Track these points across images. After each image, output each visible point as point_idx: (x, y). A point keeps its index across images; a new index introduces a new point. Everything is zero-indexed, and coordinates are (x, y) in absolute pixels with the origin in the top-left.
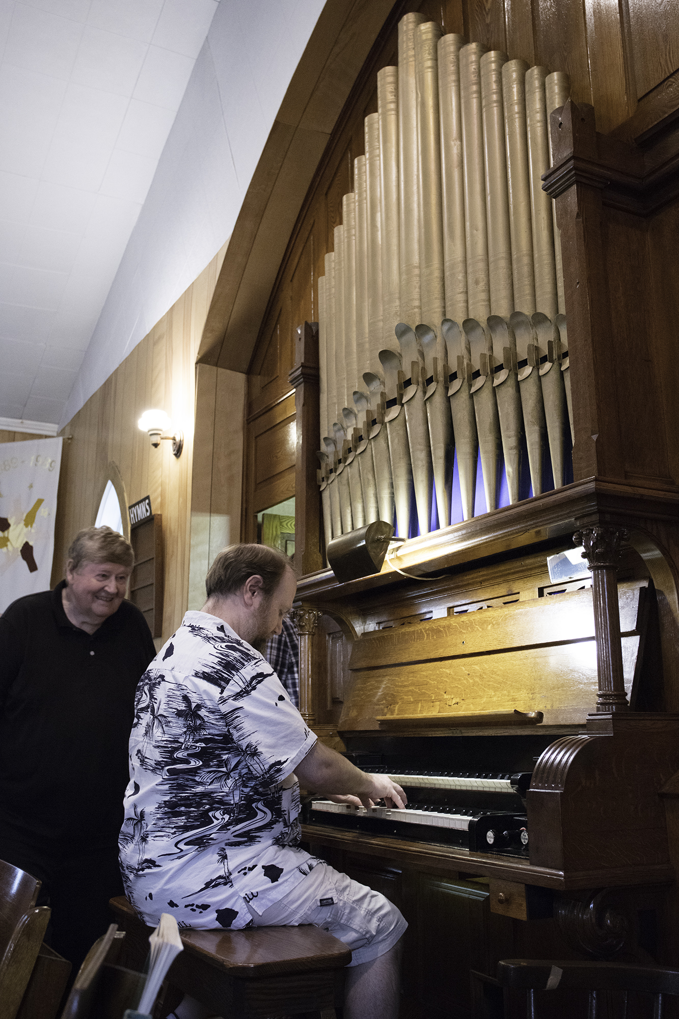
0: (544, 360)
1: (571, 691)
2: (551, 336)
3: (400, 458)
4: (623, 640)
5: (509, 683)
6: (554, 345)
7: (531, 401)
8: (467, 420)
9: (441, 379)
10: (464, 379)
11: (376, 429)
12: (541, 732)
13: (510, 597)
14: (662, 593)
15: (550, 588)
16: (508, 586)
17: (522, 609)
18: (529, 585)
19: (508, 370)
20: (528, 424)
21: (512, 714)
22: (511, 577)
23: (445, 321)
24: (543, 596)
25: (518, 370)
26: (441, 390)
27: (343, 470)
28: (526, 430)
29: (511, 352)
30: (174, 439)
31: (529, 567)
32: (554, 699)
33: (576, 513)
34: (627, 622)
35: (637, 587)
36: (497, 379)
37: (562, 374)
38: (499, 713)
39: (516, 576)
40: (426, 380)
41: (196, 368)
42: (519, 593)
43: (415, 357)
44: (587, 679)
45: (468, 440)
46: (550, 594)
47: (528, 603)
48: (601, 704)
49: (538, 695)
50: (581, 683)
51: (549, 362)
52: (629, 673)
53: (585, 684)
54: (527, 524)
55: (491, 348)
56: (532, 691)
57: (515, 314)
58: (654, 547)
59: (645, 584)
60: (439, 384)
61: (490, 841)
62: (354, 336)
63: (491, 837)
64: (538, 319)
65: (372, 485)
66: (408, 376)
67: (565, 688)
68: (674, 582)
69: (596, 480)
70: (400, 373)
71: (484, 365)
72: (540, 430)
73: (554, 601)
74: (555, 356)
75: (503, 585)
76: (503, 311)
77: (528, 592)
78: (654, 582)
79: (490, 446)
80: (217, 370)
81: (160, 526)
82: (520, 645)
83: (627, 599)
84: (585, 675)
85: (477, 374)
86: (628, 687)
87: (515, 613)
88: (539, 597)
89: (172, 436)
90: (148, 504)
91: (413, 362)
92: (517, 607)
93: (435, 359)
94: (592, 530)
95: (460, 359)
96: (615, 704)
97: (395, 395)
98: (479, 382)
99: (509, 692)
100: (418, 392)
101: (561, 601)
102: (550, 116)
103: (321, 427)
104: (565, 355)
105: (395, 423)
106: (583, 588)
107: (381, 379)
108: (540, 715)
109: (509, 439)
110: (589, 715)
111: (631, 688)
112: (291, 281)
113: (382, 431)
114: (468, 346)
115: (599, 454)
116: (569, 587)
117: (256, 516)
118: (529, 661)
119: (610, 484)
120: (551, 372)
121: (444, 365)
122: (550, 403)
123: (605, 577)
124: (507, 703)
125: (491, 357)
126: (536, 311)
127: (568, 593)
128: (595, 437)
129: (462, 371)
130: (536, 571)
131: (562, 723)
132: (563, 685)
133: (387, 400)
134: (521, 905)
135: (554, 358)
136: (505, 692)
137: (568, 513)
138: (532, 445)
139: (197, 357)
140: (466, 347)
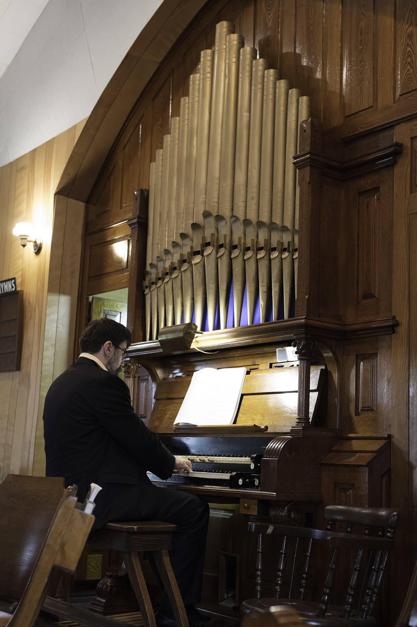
0: (285, 250)
1: (283, 416)
2: (290, 239)
3: (199, 285)
4: (311, 393)
5: (251, 411)
6: (291, 244)
7: (276, 270)
8: (241, 272)
9: (228, 247)
10: (241, 250)
11: (185, 266)
12: (266, 436)
13: (254, 366)
14: (331, 373)
15: (276, 364)
16: (253, 360)
17: (260, 373)
18: (265, 361)
19: (265, 251)
20: (274, 281)
21: (252, 426)
22: (255, 356)
23: (233, 216)
24: (272, 368)
25: (271, 252)
26: (227, 253)
27: (161, 285)
28: (272, 284)
29: (268, 241)
30: (35, 242)
31: (265, 352)
32: (274, 420)
33: (295, 332)
34: (313, 385)
35: (319, 368)
36: (260, 255)
37: (293, 260)
38: (245, 426)
39: (259, 355)
40: (219, 245)
41: (55, 197)
42: (259, 365)
43: (213, 231)
44: (292, 411)
45: (240, 283)
46: (276, 367)
47: (264, 371)
48: (297, 422)
49: (266, 418)
50: (288, 413)
51: (288, 252)
52: (312, 409)
53: (290, 413)
54: (270, 334)
55: (257, 236)
56: (263, 415)
57: (272, 223)
58: (330, 351)
59: (323, 367)
60: (226, 249)
61: (240, 483)
62: (173, 206)
63: (241, 482)
64: (284, 229)
65: (180, 297)
66: (208, 240)
67: (280, 415)
68: (336, 368)
69: (305, 318)
70: (204, 238)
71: (253, 245)
72: (279, 286)
73: (278, 371)
74: (291, 250)
75: (250, 359)
76: (265, 218)
77: (263, 365)
78: (328, 367)
79: (253, 289)
80: (68, 199)
81: (22, 298)
82: (258, 392)
83: (314, 374)
84: (290, 409)
85: (248, 249)
86: (311, 416)
87: (257, 375)
88: (270, 368)
89: (34, 240)
90: (14, 283)
91: (212, 234)
92: (258, 372)
93: (225, 236)
94: (302, 341)
95: (240, 239)
96: (304, 423)
97: (199, 249)
98: (249, 254)
99: (251, 415)
100: (213, 251)
101: (281, 371)
102: (300, 124)
103: (147, 256)
104: (296, 250)
105: (198, 265)
106: (293, 366)
107: (191, 238)
108: (267, 428)
109: (263, 288)
110: (292, 427)
111: (312, 416)
112: (124, 149)
113: (189, 267)
114: (244, 232)
115: (308, 305)
116: (286, 365)
117: (88, 298)
118: (262, 400)
119: (312, 321)
120: (288, 258)
121: (230, 240)
122: (286, 273)
123: (305, 364)
124: (250, 421)
125: (257, 242)
126: (283, 224)
127: (285, 368)
128: (307, 297)
129: (240, 245)
130: (270, 354)
131: (278, 431)
132: (279, 414)
133: (194, 251)
134: (255, 509)
135: (290, 250)
136: (249, 415)
137: (291, 332)
138: (275, 292)
139: (56, 191)
140: (243, 232)
